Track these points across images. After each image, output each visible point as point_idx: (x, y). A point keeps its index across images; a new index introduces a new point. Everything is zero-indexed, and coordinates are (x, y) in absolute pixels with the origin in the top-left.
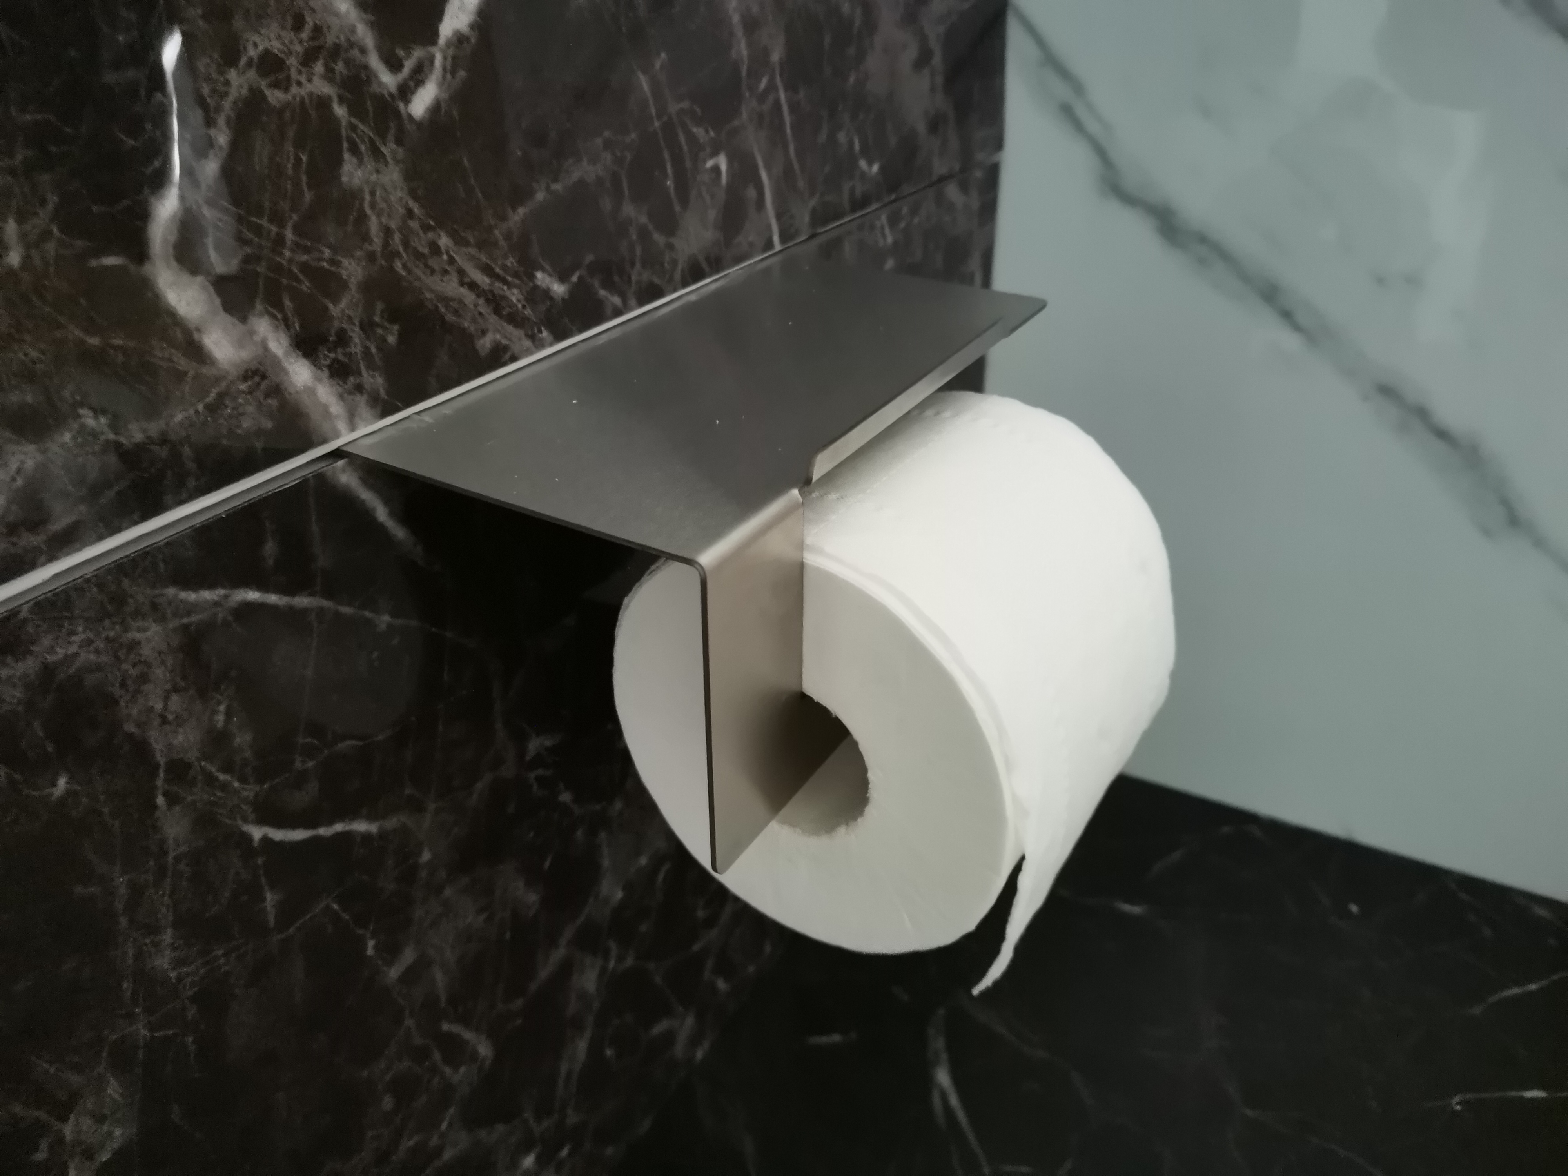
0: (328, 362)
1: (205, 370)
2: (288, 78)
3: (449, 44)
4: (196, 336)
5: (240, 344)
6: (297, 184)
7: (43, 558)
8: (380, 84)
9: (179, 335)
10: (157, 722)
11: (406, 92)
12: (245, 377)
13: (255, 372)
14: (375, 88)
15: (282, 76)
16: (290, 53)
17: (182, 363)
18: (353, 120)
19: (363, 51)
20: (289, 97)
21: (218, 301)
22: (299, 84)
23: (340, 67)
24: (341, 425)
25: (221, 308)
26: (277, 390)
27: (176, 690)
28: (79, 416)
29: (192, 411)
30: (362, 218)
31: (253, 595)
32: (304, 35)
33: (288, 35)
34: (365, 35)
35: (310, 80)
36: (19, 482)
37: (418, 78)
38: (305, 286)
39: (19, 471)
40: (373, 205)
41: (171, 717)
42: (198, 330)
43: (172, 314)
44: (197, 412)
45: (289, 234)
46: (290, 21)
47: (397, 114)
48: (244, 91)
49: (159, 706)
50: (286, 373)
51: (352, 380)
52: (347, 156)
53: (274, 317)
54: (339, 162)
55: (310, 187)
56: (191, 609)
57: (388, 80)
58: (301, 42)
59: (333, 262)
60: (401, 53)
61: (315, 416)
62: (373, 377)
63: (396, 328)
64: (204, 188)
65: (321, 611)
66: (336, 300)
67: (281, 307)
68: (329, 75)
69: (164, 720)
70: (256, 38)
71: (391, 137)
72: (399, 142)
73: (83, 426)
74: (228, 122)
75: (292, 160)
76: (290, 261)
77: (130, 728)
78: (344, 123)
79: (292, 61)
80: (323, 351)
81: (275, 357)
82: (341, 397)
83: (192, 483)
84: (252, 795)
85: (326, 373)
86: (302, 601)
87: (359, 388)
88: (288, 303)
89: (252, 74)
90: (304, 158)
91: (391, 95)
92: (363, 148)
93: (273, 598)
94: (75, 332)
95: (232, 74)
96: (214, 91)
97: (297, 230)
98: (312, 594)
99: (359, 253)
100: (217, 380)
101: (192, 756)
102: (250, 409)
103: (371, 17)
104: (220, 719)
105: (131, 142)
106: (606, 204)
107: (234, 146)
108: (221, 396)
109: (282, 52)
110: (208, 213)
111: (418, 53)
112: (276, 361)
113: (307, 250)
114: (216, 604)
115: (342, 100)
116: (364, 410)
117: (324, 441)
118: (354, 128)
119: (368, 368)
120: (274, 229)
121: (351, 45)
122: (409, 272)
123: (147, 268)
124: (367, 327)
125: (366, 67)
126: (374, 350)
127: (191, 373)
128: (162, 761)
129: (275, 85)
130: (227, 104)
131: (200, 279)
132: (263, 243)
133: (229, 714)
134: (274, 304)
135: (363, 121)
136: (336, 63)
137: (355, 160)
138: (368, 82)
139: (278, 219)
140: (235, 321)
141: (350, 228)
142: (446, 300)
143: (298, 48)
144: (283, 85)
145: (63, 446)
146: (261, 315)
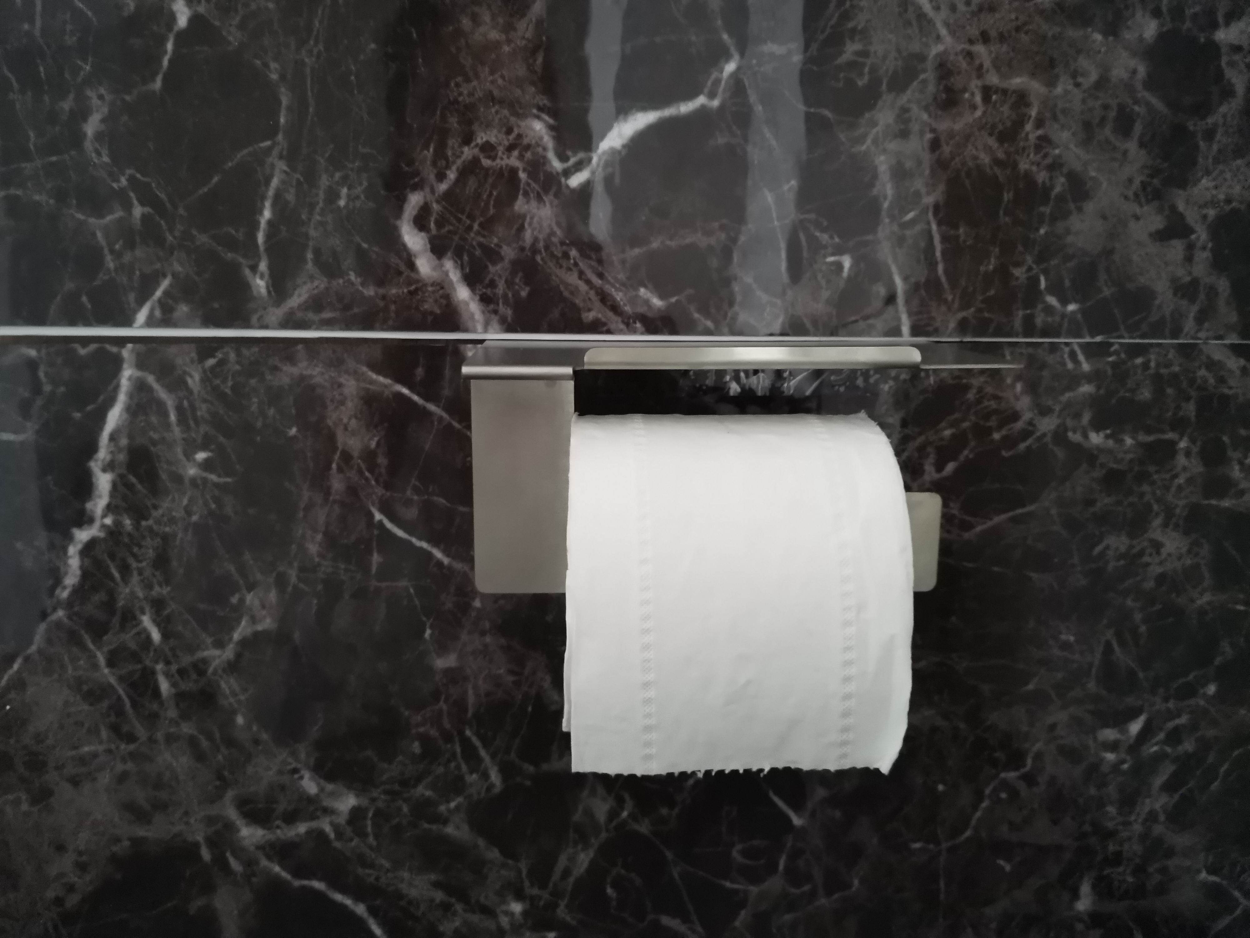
0: (481, 293)
1: (413, 275)
2: (496, 155)
3: (604, 153)
4: (413, 259)
5: (434, 269)
6: (487, 204)
7: (315, 326)
8: (552, 166)
9: (405, 254)
10: (342, 427)
11: (567, 173)
12: (433, 285)
13: (438, 284)
14: (547, 168)
15: (493, 154)
16: (500, 144)
17: (402, 267)
18: (530, 181)
19: (545, 149)
20: (494, 164)
21: (428, 246)
22: (502, 159)
23: (528, 155)
24: (480, 327)
25: (429, 250)
26: (448, 297)
27: (356, 418)
28: (349, 275)
29: (400, 291)
30: (521, 228)
31: (405, 391)
32: (511, 137)
33: (502, 136)
34: (548, 141)
35: (508, 158)
36: (316, 292)
37: (579, 167)
38: (478, 252)
39: (317, 287)
40: (530, 224)
41: (350, 429)
42: (415, 256)
43: (404, 245)
44: (403, 292)
45: (476, 227)
46: (504, 129)
47: (560, 183)
48: (470, 157)
49: (345, 420)
50: (455, 290)
51: (492, 307)
52: (520, 197)
53: (456, 262)
54: (515, 198)
55: (494, 206)
56: (372, 382)
57: (557, 165)
58: (508, 140)
59: (497, 245)
60: (569, 153)
61: (465, 316)
62: (506, 309)
63: (527, 289)
64: (437, 195)
65: (441, 418)
66: (494, 263)
67: (461, 259)
68: (521, 157)
69: (346, 429)
70: (483, 134)
71: (552, 192)
72: (556, 195)
73: (349, 280)
74: (458, 169)
75: (488, 193)
76: (473, 239)
77: (330, 423)
78: (523, 181)
79: (501, 149)
80: (479, 286)
81: (451, 281)
82: (483, 312)
83: (390, 322)
84: (380, 494)
85: (478, 298)
86: (431, 407)
87: (495, 312)
88: (466, 258)
89: (476, 151)
90: (495, 193)
91: (558, 174)
92: (532, 195)
93: (416, 398)
94: (358, 239)
95: (466, 149)
96: (454, 154)
97: (481, 225)
98: (438, 406)
99: (514, 245)
100: (418, 281)
101: (356, 454)
102: (431, 300)
103: (554, 133)
104: (373, 444)
105: (407, 169)
106: (714, 263)
107: (457, 181)
108: (417, 290)
109: (496, 143)
110: (435, 206)
111: (581, 155)
112: (451, 282)
113: (484, 236)
114: (386, 386)
115: (524, 170)
116: (495, 324)
117: (466, 331)
118: (528, 184)
119: (504, 303)
120: (468, 222)
121: (538, 145)
122: (545, 263)
123: (398, 223)
124: (509, 283)
125: (544, 157)
126: (510, 295)
127: (406, 273)
128: (340, 448)
129: (489, 157)
130: (459, 162)
131: (423, 234)
132: (461, 227)
133: (378, 444)
134: (458, 255)
135: (535, 181)
136: (526, 152)
137: (525, 200)
138: (544, 164)
139: (471, 217)
140: (434, 257)
141: (513, 232)
142: (567, 285)
143: (506, 143)
144: (494, 158)
145: (338, 284)
146: (449, 259)
